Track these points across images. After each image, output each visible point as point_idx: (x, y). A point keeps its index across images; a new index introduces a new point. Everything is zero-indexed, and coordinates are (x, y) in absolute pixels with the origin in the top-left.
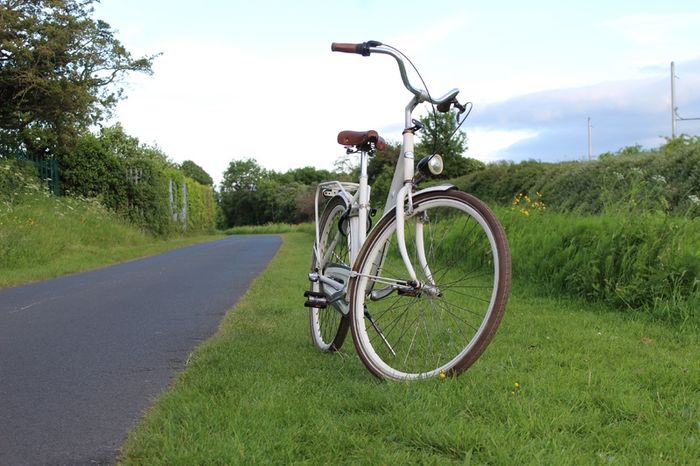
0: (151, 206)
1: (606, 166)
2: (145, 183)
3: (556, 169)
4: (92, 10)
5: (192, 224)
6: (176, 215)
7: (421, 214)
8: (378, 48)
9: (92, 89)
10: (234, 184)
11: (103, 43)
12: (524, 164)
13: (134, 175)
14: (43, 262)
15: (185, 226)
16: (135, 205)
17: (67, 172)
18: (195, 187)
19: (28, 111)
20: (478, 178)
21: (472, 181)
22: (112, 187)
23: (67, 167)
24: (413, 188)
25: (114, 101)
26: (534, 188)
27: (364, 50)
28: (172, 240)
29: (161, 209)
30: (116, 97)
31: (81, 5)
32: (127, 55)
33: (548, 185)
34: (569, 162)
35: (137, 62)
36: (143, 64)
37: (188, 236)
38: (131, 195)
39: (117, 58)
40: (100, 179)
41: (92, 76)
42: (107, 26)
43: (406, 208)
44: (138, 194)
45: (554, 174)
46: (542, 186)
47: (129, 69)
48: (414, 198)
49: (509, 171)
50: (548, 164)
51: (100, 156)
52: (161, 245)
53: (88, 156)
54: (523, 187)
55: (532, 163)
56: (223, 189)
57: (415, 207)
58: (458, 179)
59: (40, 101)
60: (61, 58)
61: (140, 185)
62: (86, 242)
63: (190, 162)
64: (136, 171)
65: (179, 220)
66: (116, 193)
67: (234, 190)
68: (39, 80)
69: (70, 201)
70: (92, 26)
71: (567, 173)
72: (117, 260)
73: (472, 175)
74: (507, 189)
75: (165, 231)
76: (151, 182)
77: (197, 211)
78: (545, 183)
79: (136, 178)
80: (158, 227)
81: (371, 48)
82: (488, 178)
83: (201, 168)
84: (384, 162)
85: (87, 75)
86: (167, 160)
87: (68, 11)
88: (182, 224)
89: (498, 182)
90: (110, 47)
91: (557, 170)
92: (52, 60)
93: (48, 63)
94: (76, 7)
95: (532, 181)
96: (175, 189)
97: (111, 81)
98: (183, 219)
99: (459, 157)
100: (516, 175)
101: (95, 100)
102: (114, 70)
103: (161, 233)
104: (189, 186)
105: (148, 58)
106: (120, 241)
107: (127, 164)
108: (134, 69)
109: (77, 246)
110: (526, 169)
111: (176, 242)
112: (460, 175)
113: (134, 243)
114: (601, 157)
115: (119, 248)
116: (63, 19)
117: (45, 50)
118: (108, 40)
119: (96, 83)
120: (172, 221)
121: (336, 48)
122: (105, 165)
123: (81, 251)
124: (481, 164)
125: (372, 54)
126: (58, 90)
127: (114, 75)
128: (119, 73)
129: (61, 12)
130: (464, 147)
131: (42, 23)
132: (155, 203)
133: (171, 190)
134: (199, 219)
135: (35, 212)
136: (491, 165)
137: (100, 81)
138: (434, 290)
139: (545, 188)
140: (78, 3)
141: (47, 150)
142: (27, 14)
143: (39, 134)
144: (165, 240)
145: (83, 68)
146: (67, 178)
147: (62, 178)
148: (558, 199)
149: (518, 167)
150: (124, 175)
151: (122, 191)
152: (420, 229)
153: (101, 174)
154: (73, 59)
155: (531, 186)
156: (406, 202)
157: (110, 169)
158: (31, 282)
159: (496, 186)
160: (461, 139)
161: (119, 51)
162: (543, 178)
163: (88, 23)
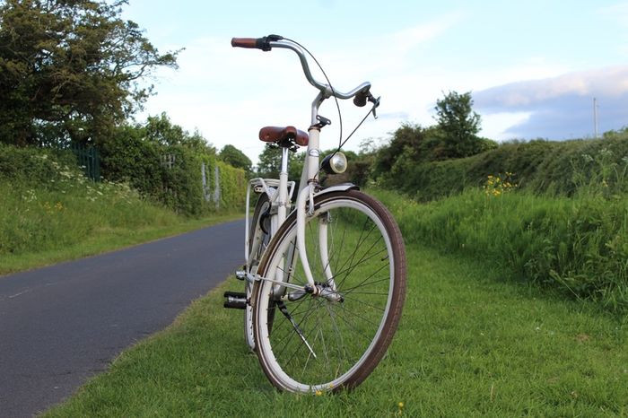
0: (184, 189)
1: (609, 143)
2: (178, 167)
3: (561, 147)
4: (120, 11)
5: (224, 204)
6: (209, 196)
7: (324, 215)
8: (279, 42)
9: (123, 83)
10: (270, 165)
11: (132, 40)
12: (533, 143)
13: (168, 160)
14: (69, 244)
15: (218, 206)
16: (169, 187)
17: (107, 159)
18: (227, 170)
19: (66, 104)
20: (491, 156)
21: (485, 159)
22: (148, 171)
23: (107, 154)
24: (316, 188)
25: (145, 96)
26: (541, 165)
27: (265, 44)
28: (205, 219)
29: (193, 191)
30: (146, 93)
31: (111, 7)
32: (154, 51)
33: (555, 162)
34: (574, 141)
35: (163, 57)
36: (168, 59)
37: (221, 215)
38: (166, 179)
39: (146, 54)
40: (137, 165)
41: (124, 71)
42: (136, 26)
43: (307, 209)
44: (171, 178)
45: (560, 151)
46: (549, 163)
47: (156, 64)
48: (315, 199)
49: (518, 149)
50: (553, 142)
51: (138, 144)
52: (193, 224)
53: (126, 144)
54: (531, 164)
55: (541, 141)
56: (259, 170)
57: (316, 208)
58: (473, 157)
59: (75, 95)
60: (93, 56)
61: (173, 169)
62: (114, 224)
63: (230, 146)
64: (170, 157)
65: (212, 201)
66: (152, 177)
67: (270, 170)
68: (73, 76)
69: (101, 187)
70: (122, 27)
71: (572, 150)
72: (140, 241)
73: (486, 153)
74: (517, 166)
75: (197, 211)
76: (183, 166)
77: (229, 192)
78: (552, 160)
79: (170, 163)
80: (190, 207)
81: (271, 43)
82: (499, 156)
83: (240, 152)
84: (404, 143)
85: (119, 71)
86: (207, 145)
87: (100, 12)
88: (215, 204)
89: (508, 160)
90: (138, 44)
91: (563, 148)
92: (84, 58)
93: (81, 61)
94: (107, 9)
95: (540, 158)
96: (208, 172)
97: (140, 75)
98: (215, 200)
99: (474, 138)
100: (525, 153)
101: (128, 93)
102: (142, 66)
103: (193, 213)
104: (222, 169)
105: (172, 53)
106: (150, 221)
107: (161, 151)
108: (161, 64)
109: (106, 228)
110: (534, 147)
111: (208, 221)
112: (474, 154)
113: (164, 223)
114: (605, 134)
115: (148, 229)
116: (95, 20)
117: (78, 50)
118: (137, 39)
119: (126, 78)
120: (205, 201)
121: (236, 43)
122: (141, 152)
123: (107, 233)
124: (494, 143)
125: (273, 48)
126: (90, 85)
127: (142, 69)
128: (147, 67)
129: (93, 14)
130: (478, 127)
131: (77, 23)
132: (188, 186)
133: (204, 174)
134: (231, 198)
135: (67, 198)
136: (505, 144)
137: (130, 75)
138: (333, 296)
139: (551, 165)
140: (108, 5)
141: (89, 139)
142: (63, 17)
143: (81, 125)
144: (197, 219)
145: (115, 64)
146: (107, 164)
147: (102, 165)
148: (563, 175)
149: (528, 146)
150: (159, 161)
151: (157, 176)
152: (324, 230)
153: (137, 160)
154: (106, 56)
155: (539, 163)
156: (308, 203)
157: (146, 155)
158: (47, 265)
159: (507, 163)
160: (475, 120)
161: (148, 47)
162: (550, 155)
163: (119, 23)
